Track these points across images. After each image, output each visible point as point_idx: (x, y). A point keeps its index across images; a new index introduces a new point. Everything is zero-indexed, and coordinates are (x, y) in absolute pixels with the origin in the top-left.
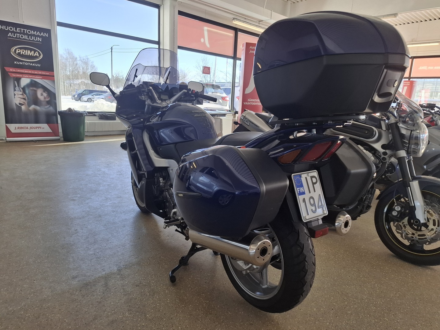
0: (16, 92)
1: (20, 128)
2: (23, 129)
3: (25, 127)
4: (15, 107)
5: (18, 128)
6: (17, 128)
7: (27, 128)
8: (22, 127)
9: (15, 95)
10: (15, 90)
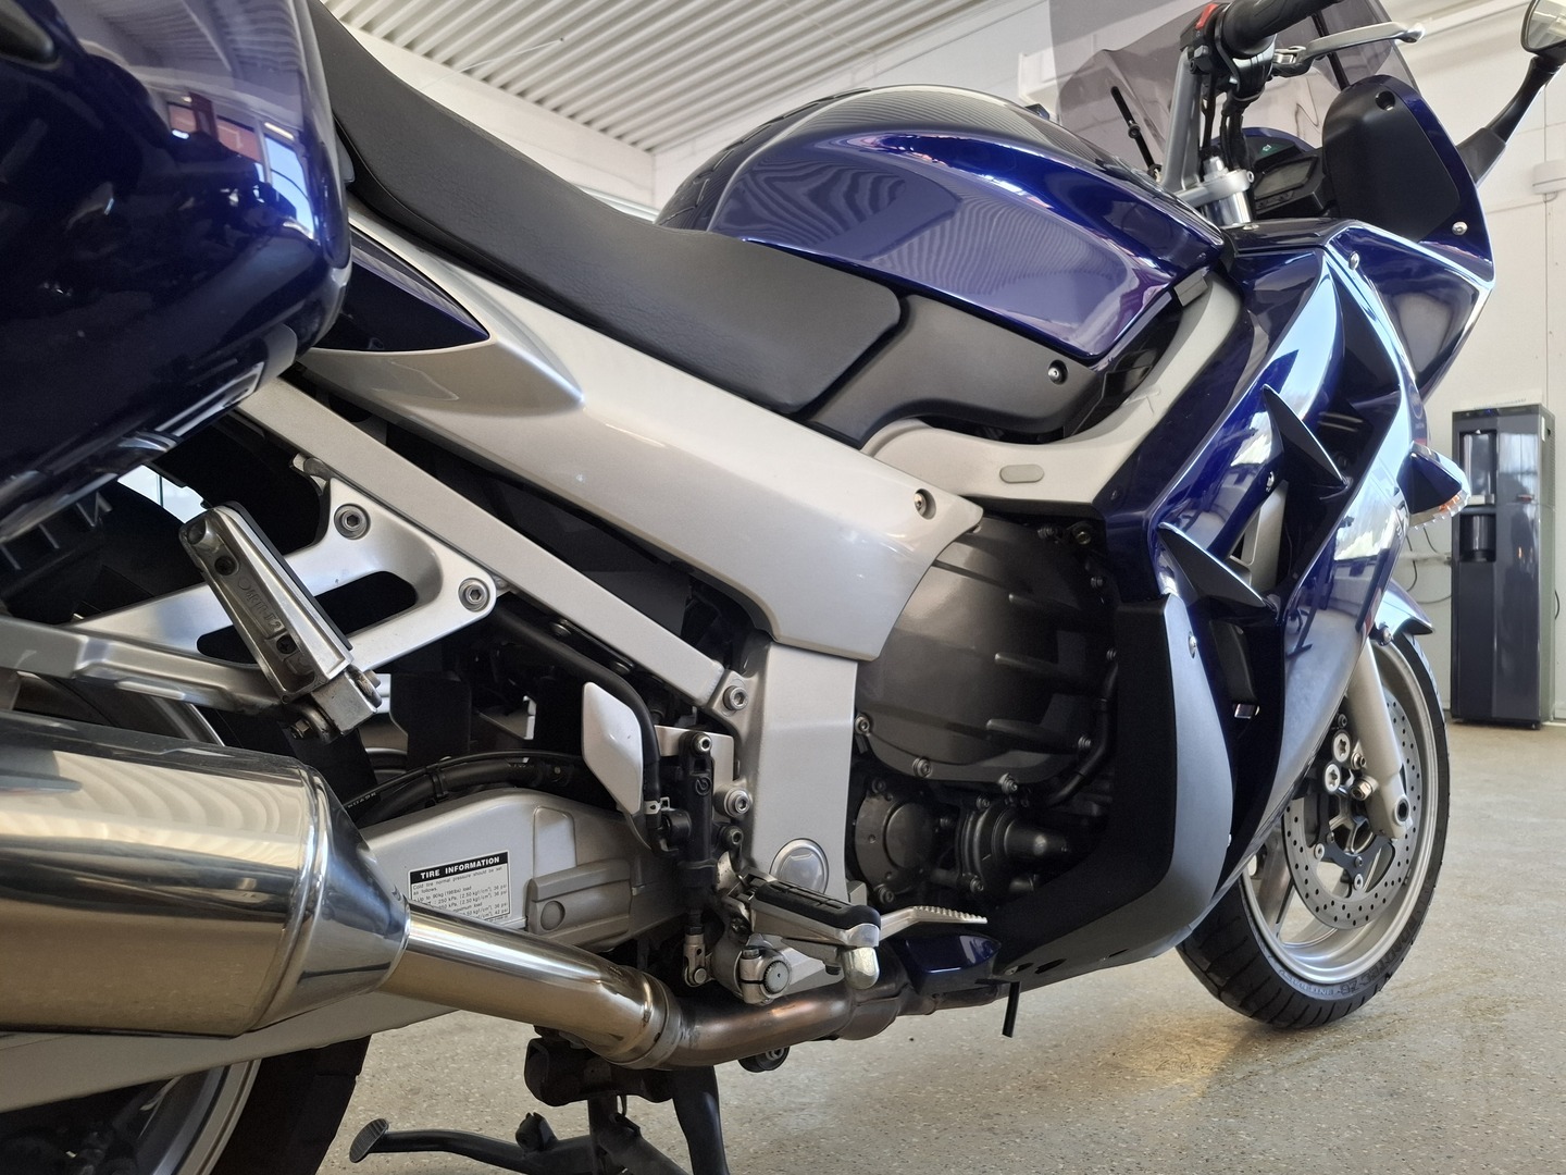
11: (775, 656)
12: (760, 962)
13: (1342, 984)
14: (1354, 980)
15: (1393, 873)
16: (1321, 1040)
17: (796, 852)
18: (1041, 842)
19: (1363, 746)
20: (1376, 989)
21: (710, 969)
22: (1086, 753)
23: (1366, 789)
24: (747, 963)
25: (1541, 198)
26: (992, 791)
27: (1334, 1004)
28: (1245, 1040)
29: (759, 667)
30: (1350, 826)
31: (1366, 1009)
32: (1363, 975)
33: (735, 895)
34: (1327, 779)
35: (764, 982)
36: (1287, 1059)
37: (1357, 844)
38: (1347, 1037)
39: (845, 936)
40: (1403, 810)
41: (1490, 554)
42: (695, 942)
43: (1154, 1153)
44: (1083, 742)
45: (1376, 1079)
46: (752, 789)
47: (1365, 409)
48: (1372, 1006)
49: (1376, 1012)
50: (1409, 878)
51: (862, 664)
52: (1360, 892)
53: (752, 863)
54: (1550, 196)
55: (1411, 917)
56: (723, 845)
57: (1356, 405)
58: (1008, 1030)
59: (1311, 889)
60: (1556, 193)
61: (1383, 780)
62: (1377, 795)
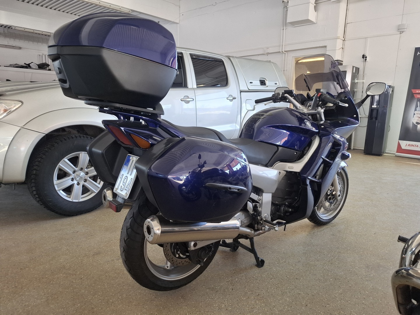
0: (416, 112)
1: (410, 146)
2: (413, 146)
3: (416, 145)
4: (411, 125)
5: (409, 145)
6: (407, 145)
7: (417, 146)
8: (412, 145)
9: (414, 114)
10: (416, 110)
11: (264, 194)
12: (264, 228)
13: (328, 219)
14: (330, 218)
15: (338, 203)
16: (325, 227)
17: (266, 215)
18: (290, 210)
19: (334, 188)
20: (334, 219)
21: (257, 228)
22: (297, 199)
23: (334, 193)
24: (263, 228)
25: (399, 33)
26: (285, 204)
27: (327, 222)
28: (314, 227)
29: (262, 195)
30: (331, 197)
31: (332, 222)
32: (332, 218)
33: (260, 220)
34: (328, 192)
35: (264, 229)
36: (320, 230)
37: (332, 199)
38: (328, 227)
39: (275, 226)
40: (339, 196)
41: (376, 118)
42: (256, 225)
43: (301, 243)
44: (296, 198)
45: (331, 233)
46: (261, 209)
47: (337, 149)
48: (333, 221)
49: (334, 222)
50: (340, 204)
51: (272, 193)
52: (332, 207)
53: (261, 217)
54: (401, 32)
55: (340, 209)
56: (259, 216)
57: (335, 148)
58: (284, 230)
59: (325, 207)
60: (403, 32)
61: (336, 192)
62: (335, 194)
